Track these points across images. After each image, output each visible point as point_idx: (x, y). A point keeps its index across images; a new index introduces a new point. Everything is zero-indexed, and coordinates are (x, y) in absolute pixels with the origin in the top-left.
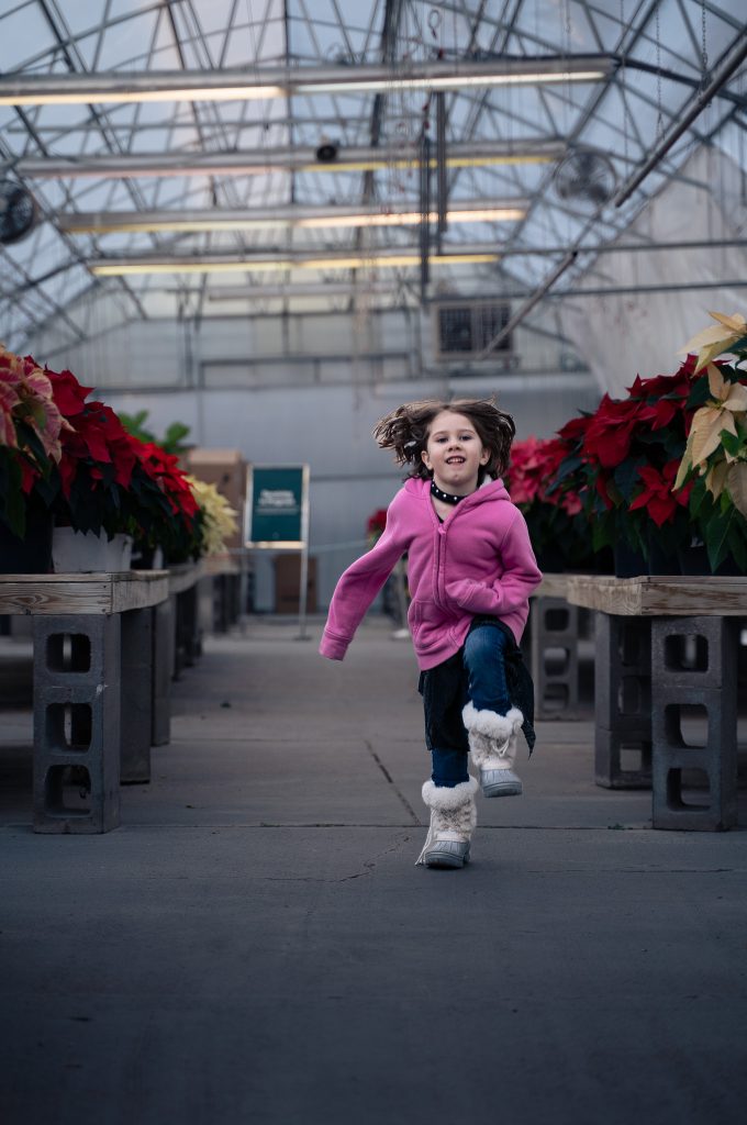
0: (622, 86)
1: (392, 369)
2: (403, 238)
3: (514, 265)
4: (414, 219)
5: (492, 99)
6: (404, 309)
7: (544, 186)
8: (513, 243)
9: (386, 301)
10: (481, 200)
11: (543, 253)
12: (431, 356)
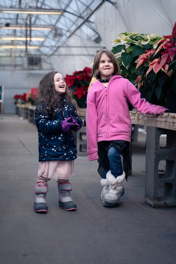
0: (64, 16)
1: (18, 68)
2: (21, 43)
3: (42, 49)
4: (24, 39)
5: (39, 17)
6: (21, 57)
7: (49, 34)
8: (42, 45)
9: (17, 55)
10: (36, 36)
11: (48, 47)
12: (26, 66)
